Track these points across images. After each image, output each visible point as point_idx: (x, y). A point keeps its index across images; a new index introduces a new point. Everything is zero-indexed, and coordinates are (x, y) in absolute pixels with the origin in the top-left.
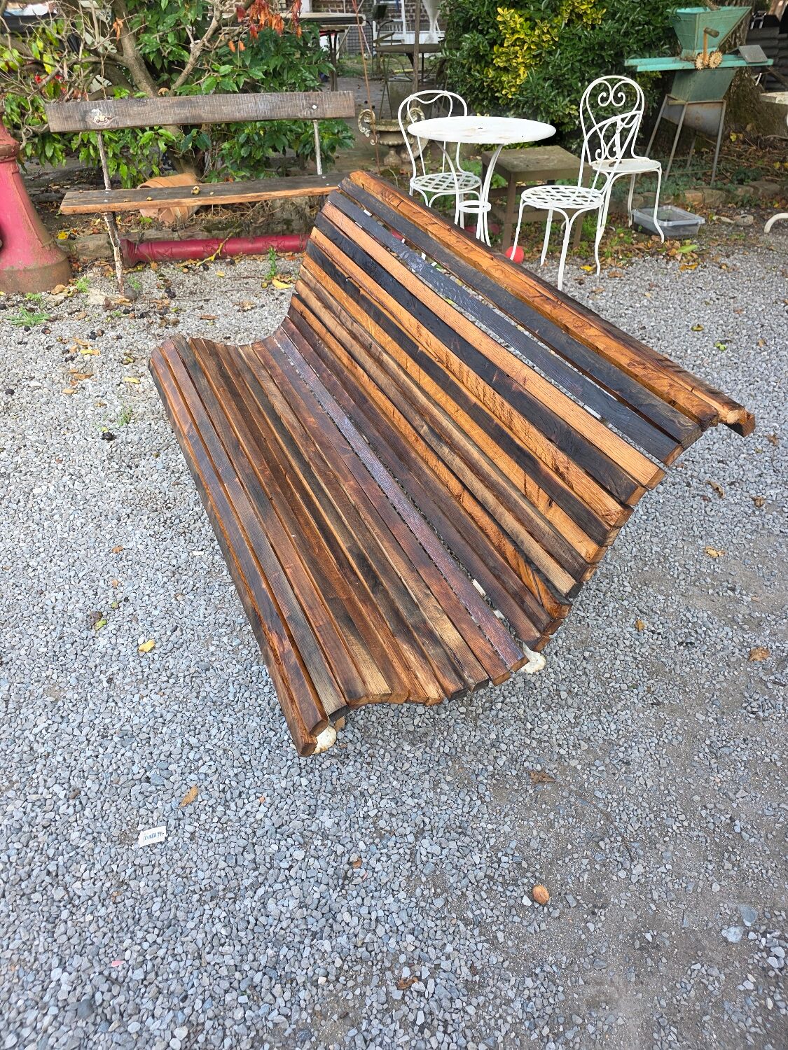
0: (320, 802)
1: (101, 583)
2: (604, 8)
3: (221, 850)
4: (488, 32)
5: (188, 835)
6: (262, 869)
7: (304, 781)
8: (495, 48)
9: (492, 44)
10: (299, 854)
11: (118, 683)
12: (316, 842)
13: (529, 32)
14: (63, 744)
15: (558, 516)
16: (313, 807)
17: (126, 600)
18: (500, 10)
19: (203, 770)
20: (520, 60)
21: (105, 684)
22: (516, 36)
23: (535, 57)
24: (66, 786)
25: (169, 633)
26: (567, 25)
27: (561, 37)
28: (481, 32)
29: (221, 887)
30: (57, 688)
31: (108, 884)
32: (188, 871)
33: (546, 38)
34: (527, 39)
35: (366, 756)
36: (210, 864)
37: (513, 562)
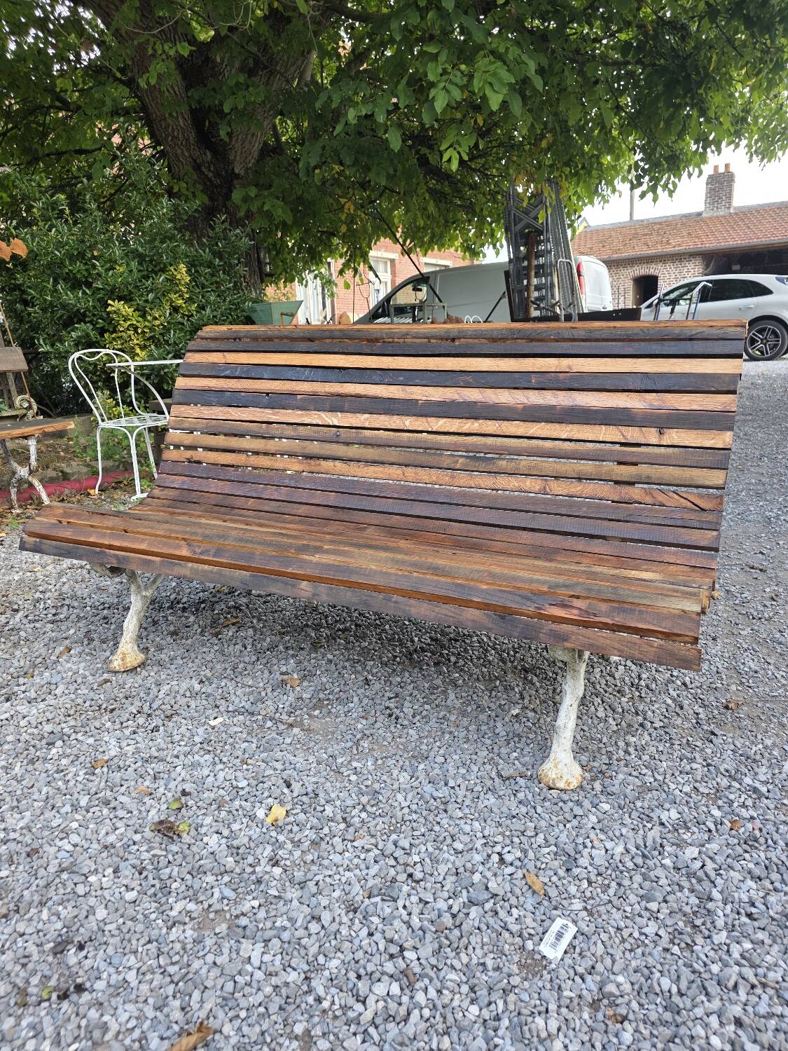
0: (641, 810)
1: (121, 798)
2: (194, 303)
3: (633, 898)
4: (97, 323)
5: (585, 913)
6: (686, 884)
7: (606, 807)
8: (106, 335)
9: (102, 332)
10: (692, 852)
11: (288, 863)
12: (685, 837)
13: (140, 319)
14: (313, 950)
15: (675, 436)
16: (642, 816)
17: (184, 793)
18: (110, 302)
19: (508, 858)
20: (135, 342)
21: (277, 871)
22: (129, 323)
23: (149, 339)
24: (385, 978)
25: (286, 790)
26: (170, 314)
27: (168, 323)
28: (91, 322)
29: (681, 924)
30: (212, 916)
31: (586, 1016)
32: (632, 941)
33: (157, 322)
34: (138, 325)
35: (616, 763)
36: (640, 916)
37: (648, 499)
